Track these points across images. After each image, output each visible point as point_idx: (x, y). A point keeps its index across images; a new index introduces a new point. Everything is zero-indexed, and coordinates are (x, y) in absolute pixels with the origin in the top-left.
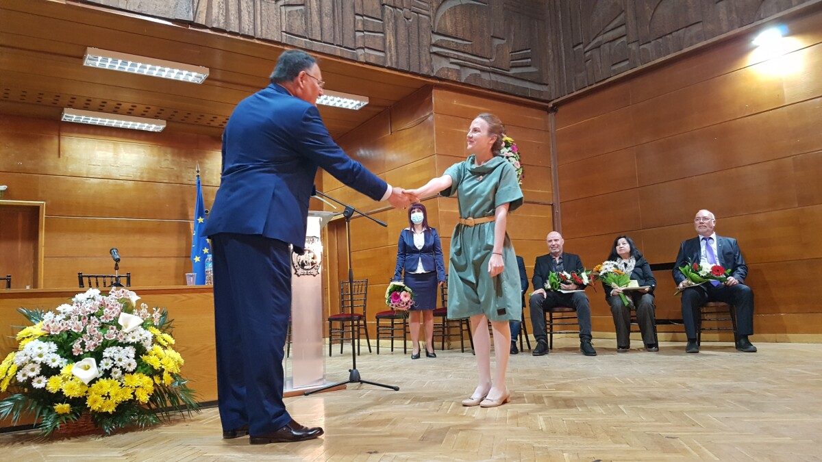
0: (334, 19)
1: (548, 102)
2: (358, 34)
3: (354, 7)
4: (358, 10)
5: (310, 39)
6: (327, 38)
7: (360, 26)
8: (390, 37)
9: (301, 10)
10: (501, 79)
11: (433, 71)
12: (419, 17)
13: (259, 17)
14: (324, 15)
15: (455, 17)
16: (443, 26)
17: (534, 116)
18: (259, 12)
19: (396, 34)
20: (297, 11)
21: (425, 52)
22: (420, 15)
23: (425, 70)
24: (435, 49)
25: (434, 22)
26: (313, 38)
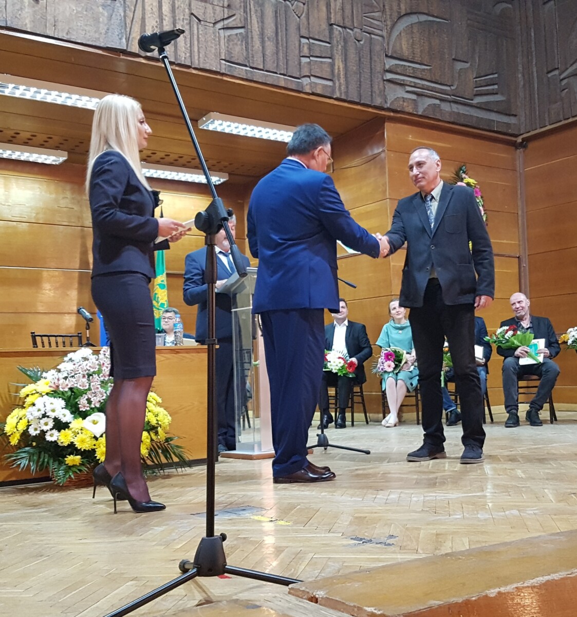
0: (277, 43)
1: (516, 136)
2: (304, 60)
3: (299, 28)
4: (304, 32)
5: (251, 68)
6: (270, 66)
7: (306, 51)
8: (339, 64)
9: (241, 34)
10: (462, 110)
11: (386, 102)
12: (371, 38)
13: (196, 43)
14: (266, 39)
15: (412, 38)
16: (398, 48)
17: (500, 153)
18: (196, 37)
19: (346, 60)
20: (237, 34)
21: (377, 81)
22: (373, 36)
23: (378, 101)
24: (389, 76)
25: (388, 44)
26: (254, 66)
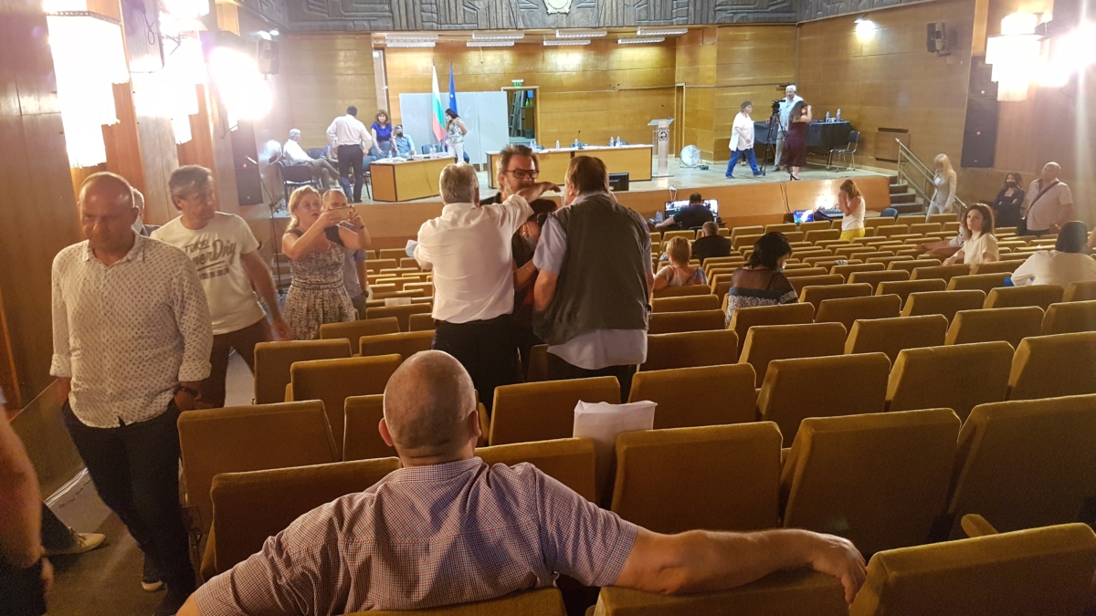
0: (662, 7)
1: (795, 22)
2: (674, 11)
5: (649, 20)
6: (658, 17)
7: (675, 6)
8: (691, 9)
9: (645, 7)
10: (760, 15)
11: (716, 20)
13: (626, 16)
14: (656, 6)
17: (788, 31)
19: (695, 6)
21: (711, 12)
23: (711, 21)
24: (718, 8)
